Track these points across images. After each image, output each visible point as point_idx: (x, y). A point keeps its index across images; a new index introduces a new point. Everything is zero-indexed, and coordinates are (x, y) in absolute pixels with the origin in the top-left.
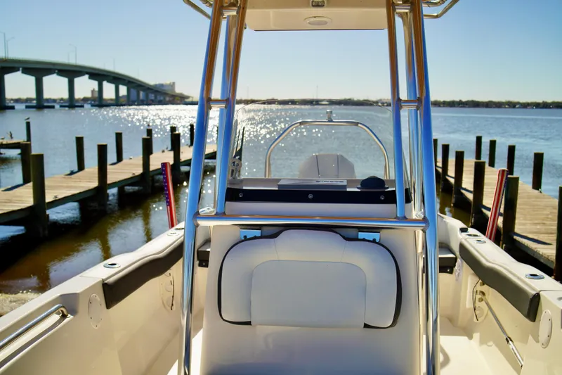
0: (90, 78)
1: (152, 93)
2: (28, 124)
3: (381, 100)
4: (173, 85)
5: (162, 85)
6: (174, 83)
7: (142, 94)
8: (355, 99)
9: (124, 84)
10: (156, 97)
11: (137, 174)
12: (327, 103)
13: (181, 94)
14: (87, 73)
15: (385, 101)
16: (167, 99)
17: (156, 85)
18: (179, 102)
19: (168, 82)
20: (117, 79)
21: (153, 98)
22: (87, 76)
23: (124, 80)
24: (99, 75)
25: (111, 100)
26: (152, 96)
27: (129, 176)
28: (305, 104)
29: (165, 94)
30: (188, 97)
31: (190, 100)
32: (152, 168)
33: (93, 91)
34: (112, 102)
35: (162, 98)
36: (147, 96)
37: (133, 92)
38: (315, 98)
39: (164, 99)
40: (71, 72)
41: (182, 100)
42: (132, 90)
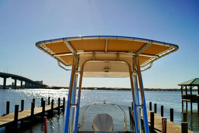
1: (35, 84)
5: (38, 82)
6: (42, 81)
7: (30, 85)
8: (106, 88)
9: (24, 81)
10: (35, 86)
11: (29, 116)
12: (97, 89)
13: (45, 85)
14: (11, 77)
15: (117, 88)
17: (36, 81)
18: (44, 88)
19: (40, 81)
20: (22, 79)
21: (34, 86)
22: (11, 78)
23: (24, 79)
24: (15, 77)
25: (19, 86)
26: (34, 85)
27: (26, 116)
28: (89, 89)
29: (39, 84)
30: (47, 86)
31: (48, 87)
32: (34, 113)
33: (13, 83)
34: (20, 87)
35: (38, 86)
36: (32, 85)
37: (27, 84)
38: (92, 87)
39: (39, 86)
40: (5, 76)
41: (45, 87)
42: (27, 83)
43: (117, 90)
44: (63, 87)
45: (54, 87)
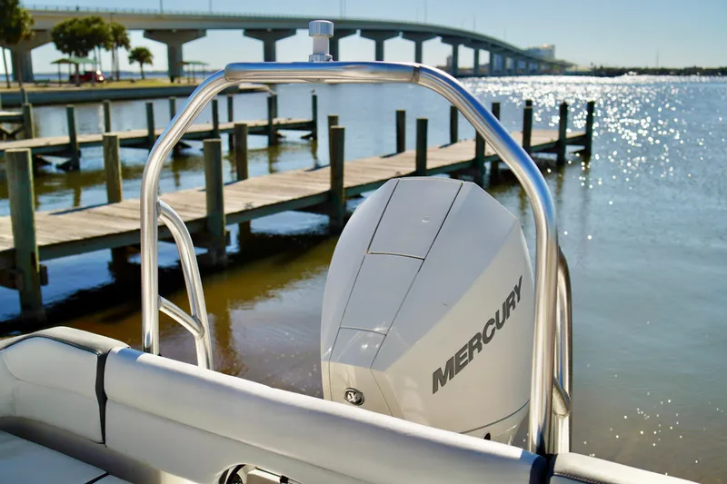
0: (442, 41)
1: (523, 60)
4: (551, 50)
5: (538, 50)
6: (553, 47)
7: (509, 62)
9: (486, 49)
10: (527, 66)
13: (562, 61)
14: (439, 35)
16: (543, 67)
17: (529, 50)
18: (558, 72)
19: (545, 45)
20: (476, 42)
21: (524, 67)
22: (438, 39)
23: (486, 43)
24: (453, 38)
25: (470, 69)
26: (522, 65)
29: (540, 61)
30: (570, 65)
31: (573, 69)
32: (487, 153)
33: (447, 59)
34: (469, 72)
35: (536, 67)
36: (515, 64)
37: (497, 58)
39: (539, 67)
40: (418, 34)
41: (561, 68)
42: (496, 56)
44: (634, 70)
45: (598, 67)
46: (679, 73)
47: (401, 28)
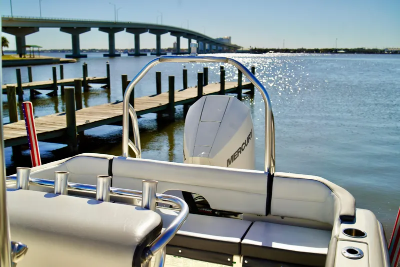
0: (171, 34)
2: (108, 66)
3: (387, 49)
4: (229, 39)
5: (222, 39)
6: (230, 38)
7: (207, 46)
8: (366, 48)
9: (194, 39)
10: (217, 48)
12: (343, 52)
13: (235, 45)
14: (169, 31)
15: (390, 50)
16: (225, 49)
17: (218, 39)
18: (233, 51)
19: (226, 37)
20: (189, 35)
21: (215, 48)
22: (169, 33)
23: (195, 35)
24: (177, 33)
25: (186, 50)
26: (214, 47)
27: (157, 105)
28: (326, 53)
29: (223, 45)
30: (239, 47)
31: (241, 49)
33: (174, 44)
35: (221, 48)
36: (210, 47)
37: (201, 44)
38: (335, 47)
39: (223, 48)
40: (158, 31)
41: (235, 49)
42: (200, 42)
43: (392, 53)
44: (272, 50)
45: (254, 48)
46: (295, 51)
47: (149, 27)
